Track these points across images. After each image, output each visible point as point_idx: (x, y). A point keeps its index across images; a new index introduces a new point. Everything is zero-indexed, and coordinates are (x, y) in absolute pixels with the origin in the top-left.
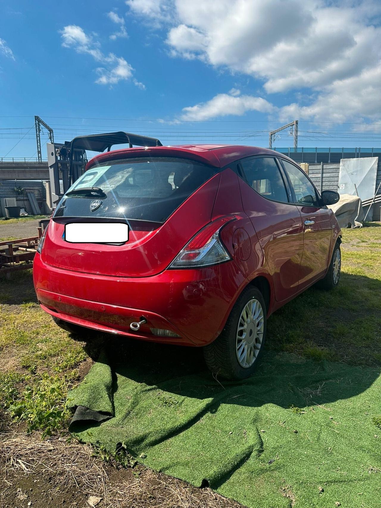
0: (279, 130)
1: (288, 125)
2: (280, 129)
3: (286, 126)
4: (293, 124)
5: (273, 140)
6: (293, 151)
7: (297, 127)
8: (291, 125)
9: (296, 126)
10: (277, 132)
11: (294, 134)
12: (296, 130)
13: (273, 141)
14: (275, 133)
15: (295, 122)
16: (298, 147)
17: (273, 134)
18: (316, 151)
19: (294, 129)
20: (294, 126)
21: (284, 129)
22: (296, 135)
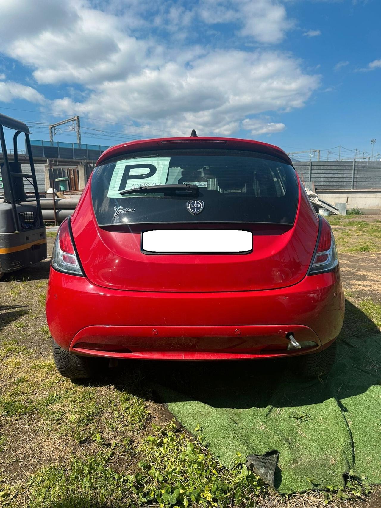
0: (60, 124)
1: (69, 120)
2: (61, 122)
3: (67, 120)
4: (74, 119)
5: (54, 133)
6: (77, 147)
7: (79, 123)
8: (72, 119)
9: (78, 121)
10: (57, 125)
11: (76, 129)
12: (78, 126)
13: (54, 135)
14: (55, 126)
15: (76, 117)
16: (82, 143)
17: (53, 127)
18: (100, 148)
19: (76, 125)
20: (76, 122)
21: (65, 123)
22: (79, 131)
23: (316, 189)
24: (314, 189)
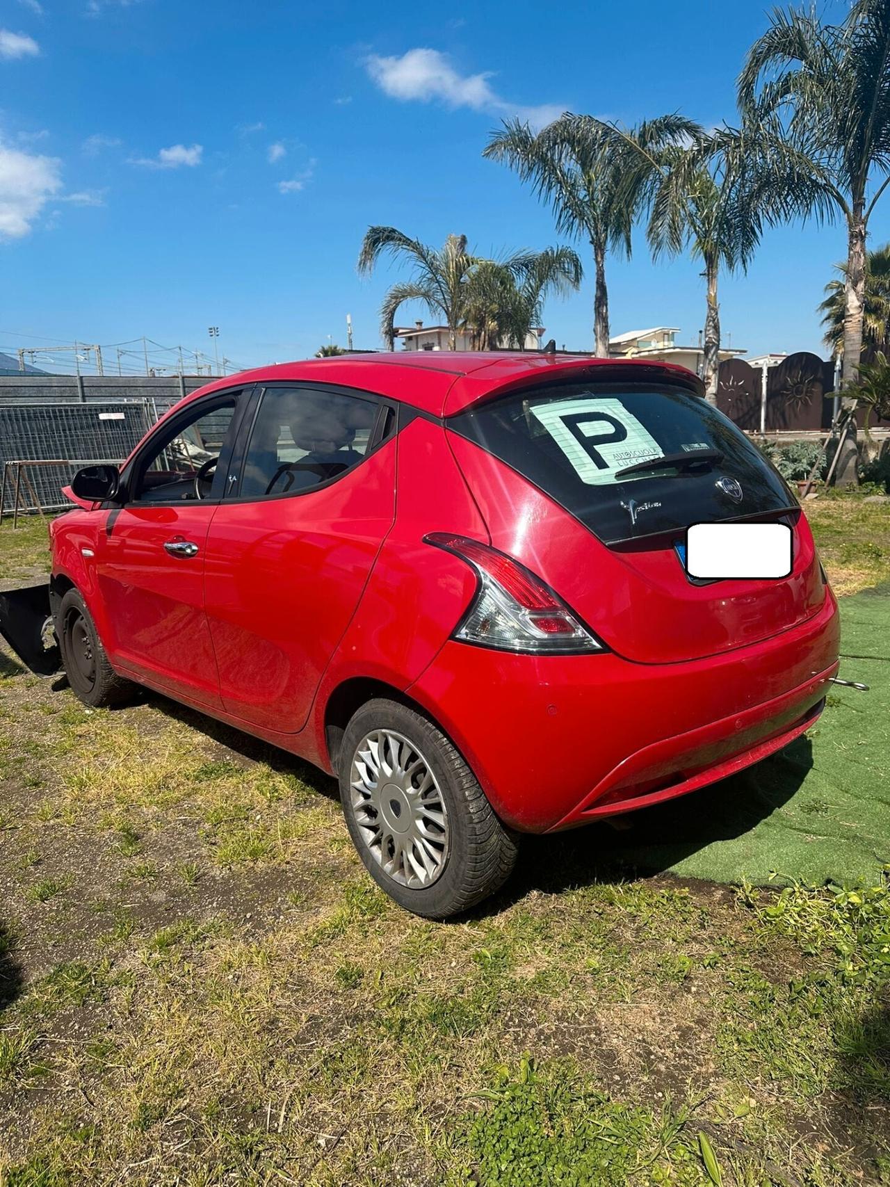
23: (204, 442)
24: (201, 442)
